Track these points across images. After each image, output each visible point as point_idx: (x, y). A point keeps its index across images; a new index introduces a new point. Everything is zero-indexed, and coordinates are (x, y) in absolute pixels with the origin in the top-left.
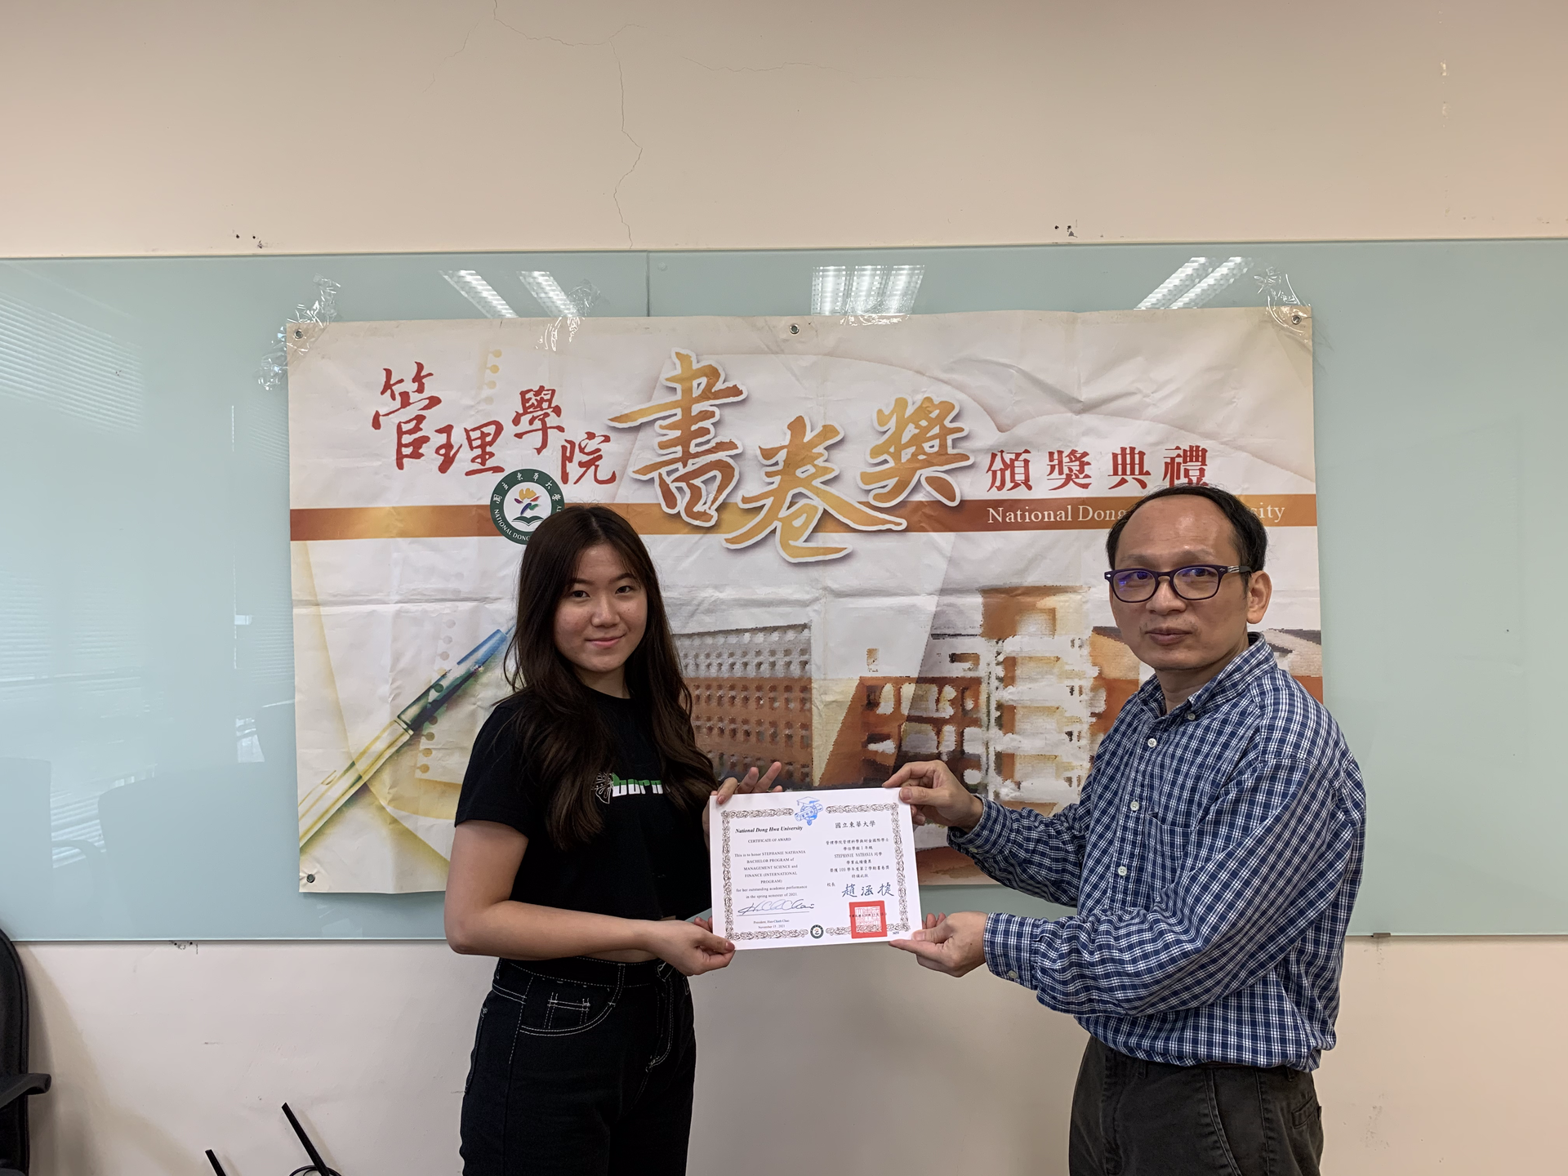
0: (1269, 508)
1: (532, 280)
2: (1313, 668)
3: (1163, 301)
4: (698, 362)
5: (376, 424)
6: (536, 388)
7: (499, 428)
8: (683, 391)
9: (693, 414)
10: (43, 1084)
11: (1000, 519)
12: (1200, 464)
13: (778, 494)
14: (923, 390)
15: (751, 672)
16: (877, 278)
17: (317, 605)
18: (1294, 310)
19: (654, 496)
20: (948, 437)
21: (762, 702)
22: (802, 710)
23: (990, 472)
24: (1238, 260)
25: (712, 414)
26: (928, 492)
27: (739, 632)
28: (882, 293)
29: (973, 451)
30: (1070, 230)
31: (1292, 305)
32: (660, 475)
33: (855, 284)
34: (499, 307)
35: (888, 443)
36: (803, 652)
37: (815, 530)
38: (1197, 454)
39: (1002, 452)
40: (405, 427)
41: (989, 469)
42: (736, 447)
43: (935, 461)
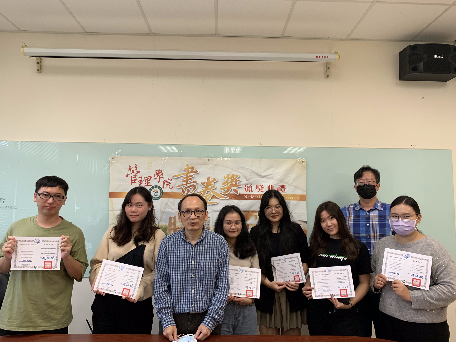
0: (297, 197)
2: (305, 228)
4: (190, 166)
5: (127, 176)
6: (159, 170)
7: (151, 177)
8: (187, 171)
9: (189, 176)
11: (246, 198)
12: (284, 188)
13: (204, 191)
14: (233, 172)
17: (114, 211)
18: (303, 160)
19: (180, 191)
20: (237, 181)
23: (245, 188)
25: (192, 176)
26: (233, 192)
29: (242, 184)
30: (261, 144)
32: (182, 187)
35: (226, 182)
36: (208, 222)
37: (211, 199)
38: (284, 186)
39: (247, 185)
40: (133, 177)
42: (197, 182)
43: (234, 186)
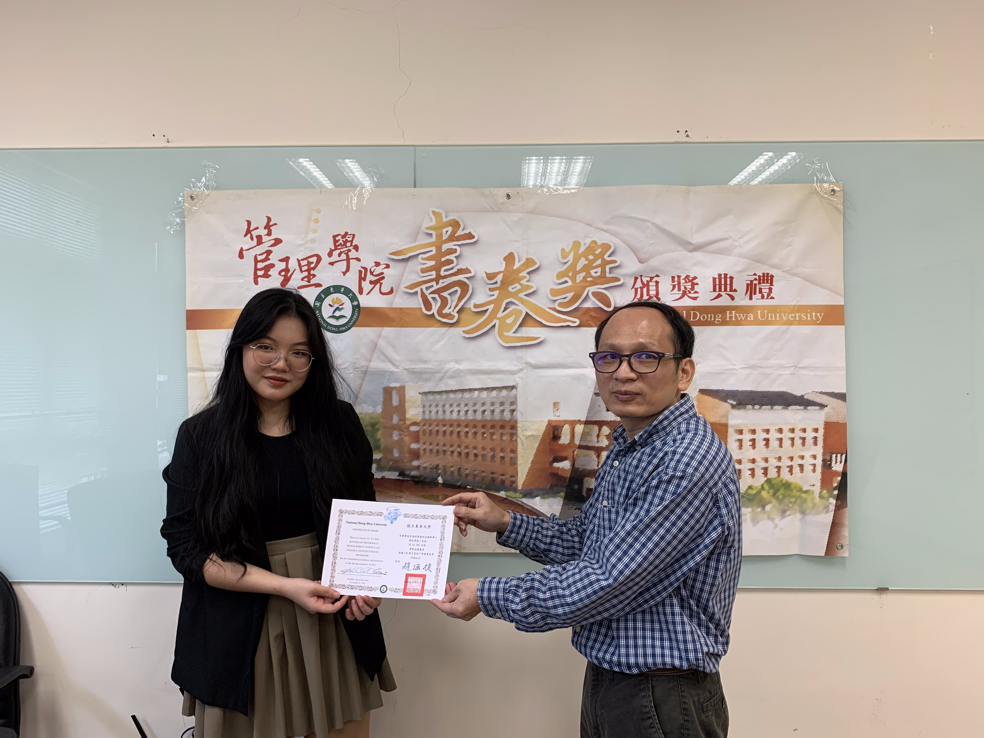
0: (814, 314)
1: (344, 165)
2: (840, 417)
3: (745, 181)
4: (446, 217)
5: (241, 256)
6: (343, 233)
7: (319, 259)
8: (436, 236)
9: (443, 251)
10: (29, 672)
12: (769, 285)
13: (497, 303)
14: (591, 236)
15: (479, 416)
16: (563, 164)
17: (203, 371)
18: (832, 186)
19: (417, 303)
20: (607, 266)
21: (485, 435)
22: (511, 440)
23: (634, 289)
24: (794, 154)
25: (455, 251)
26: (593, 302)
27: (471, 390)
28: (566, 174)
29: (623, 276)
30: (687, 133)
31: (830, 183)
32: (422, 289)
33: (549, 168)
34: (324, 182)
35: (568, 270)
36: (512, 403)
37: (521, 325)
38: (767, 279)
39: (641, 276)
40: (259, 258)
41: (633, 287)
42: (470, 272)
43: (598, 282)
